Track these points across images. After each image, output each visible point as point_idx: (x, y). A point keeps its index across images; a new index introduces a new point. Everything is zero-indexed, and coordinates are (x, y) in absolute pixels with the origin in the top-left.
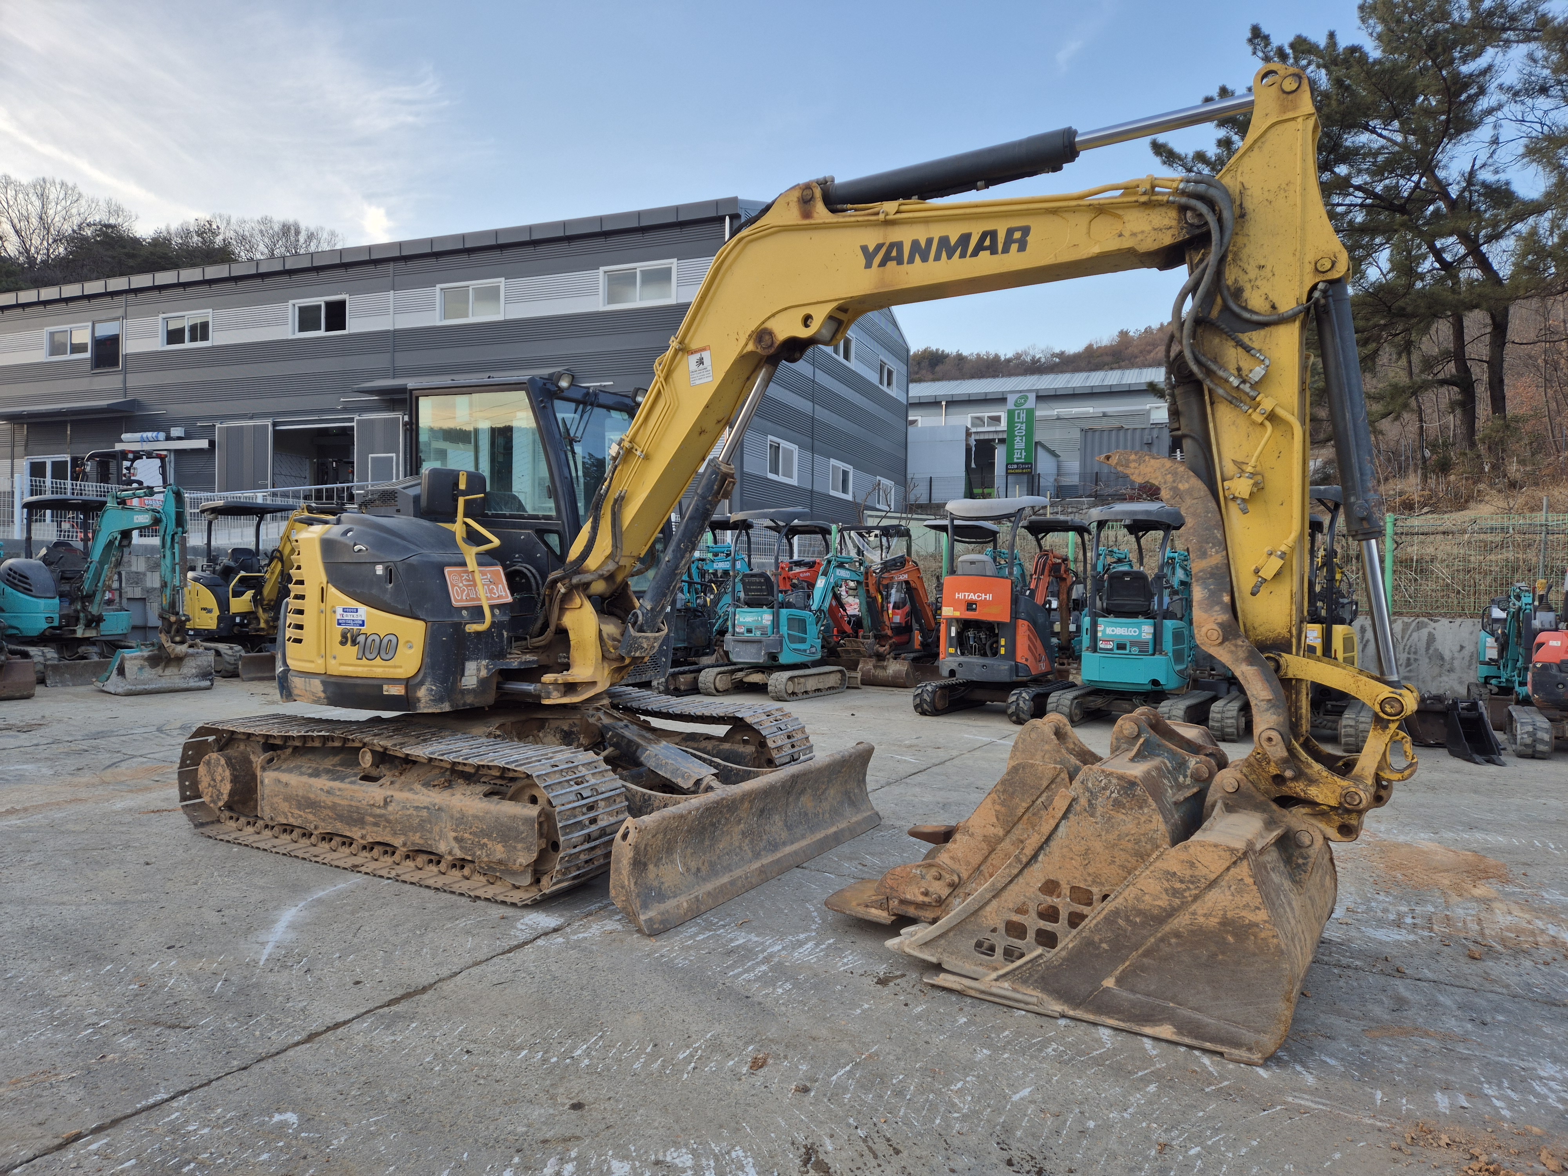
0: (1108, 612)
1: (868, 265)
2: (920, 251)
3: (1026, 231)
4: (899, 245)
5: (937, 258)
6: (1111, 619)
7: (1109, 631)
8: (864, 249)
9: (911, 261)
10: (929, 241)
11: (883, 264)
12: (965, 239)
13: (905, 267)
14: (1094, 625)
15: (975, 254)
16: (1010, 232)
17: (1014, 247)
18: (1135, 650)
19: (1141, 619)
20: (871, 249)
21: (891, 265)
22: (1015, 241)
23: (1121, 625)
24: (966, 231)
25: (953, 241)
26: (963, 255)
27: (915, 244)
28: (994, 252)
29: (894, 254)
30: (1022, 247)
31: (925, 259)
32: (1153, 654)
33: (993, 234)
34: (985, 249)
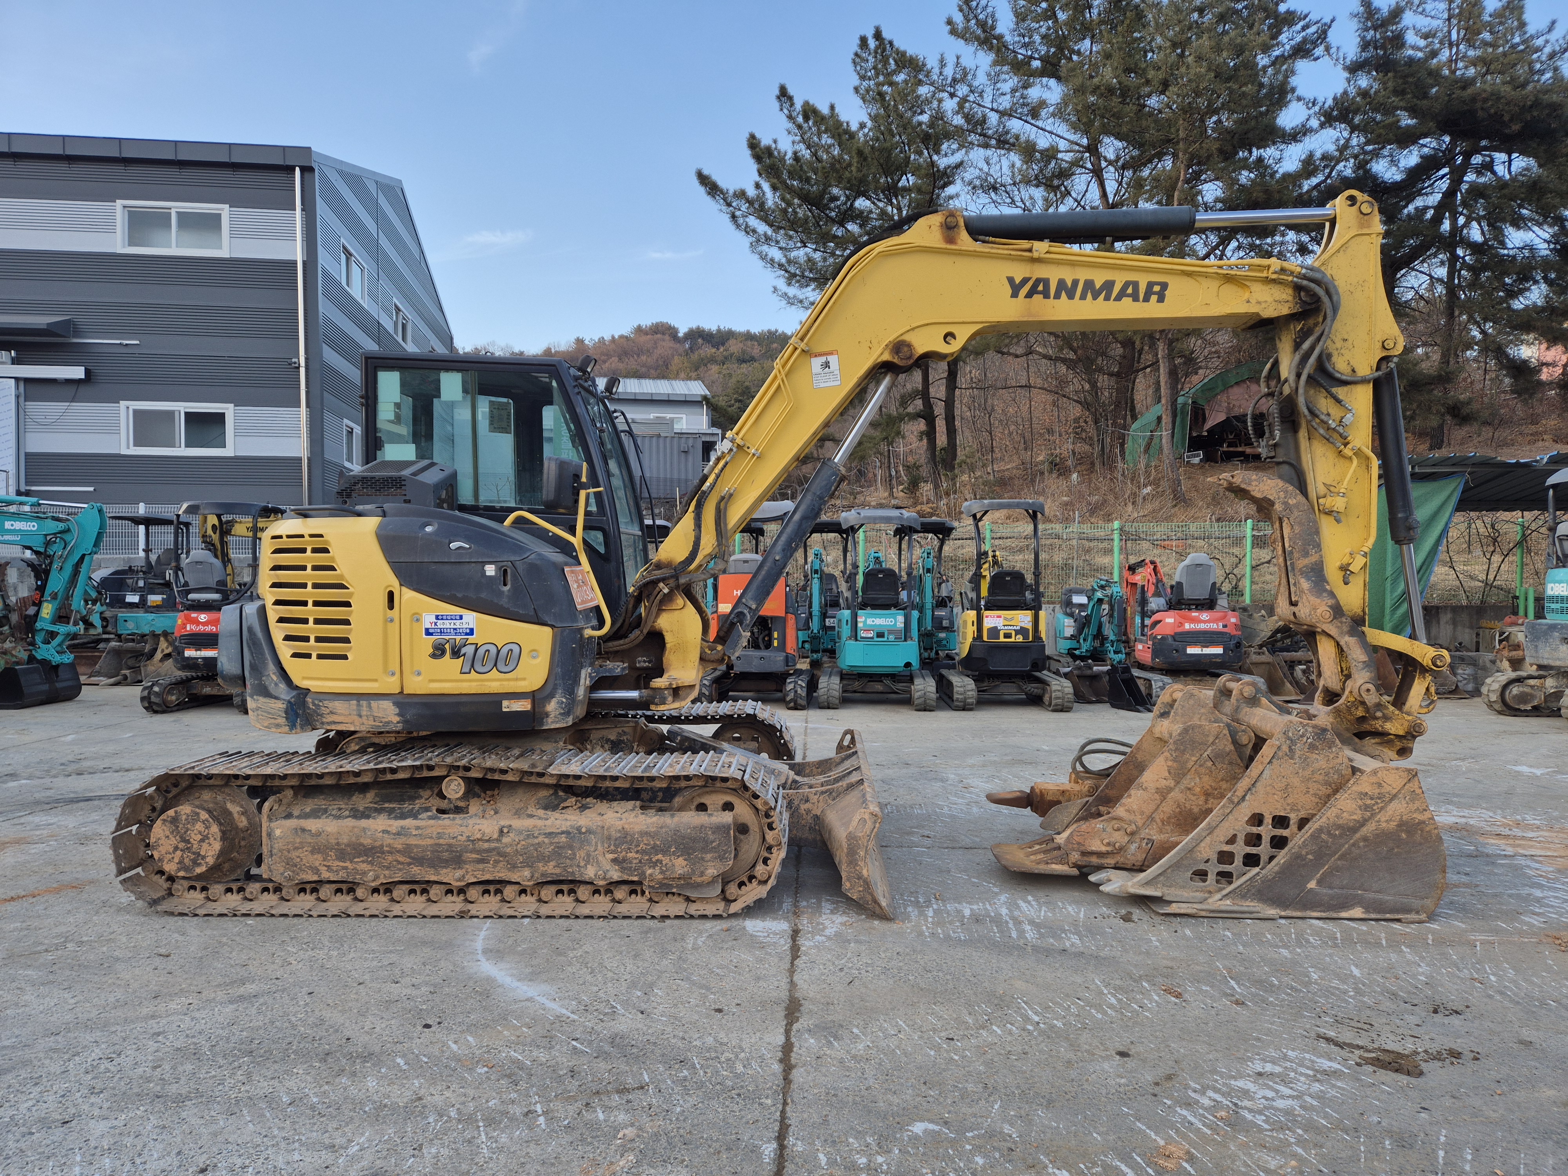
0: (864, 606)
1: (1015, 295)
2: (1066, 290)
3: (1164, 286)
4: (1046, 282)
5: (1083, 297)
6: (869, 611)
7: (869, 621)
8: (1011, 280)
9: (1057, 296)
10: (1075, 283)
11: (1029, 295)
12: (1109, 285)
13: (1051, 301)
14: (855, 617)
15: (1118, 298)
16: (1150, 285)
17: (1154, 298)
18: (892, 638)
19: (893, 611)
20: (1017, 281)
21: (1037, 298)
22: (1155, 293)
23: (880, 617)
24: (1110, 278)
25: (1098, 285)
26: (1107, 298)
27: (1061, 283)
28: (1136, 299)
29: (1041, 288)
30: (1161, 299)
31: (1071, 296)
32: (905, 640)
33: (1136, 285)
34: (1128, 296)
